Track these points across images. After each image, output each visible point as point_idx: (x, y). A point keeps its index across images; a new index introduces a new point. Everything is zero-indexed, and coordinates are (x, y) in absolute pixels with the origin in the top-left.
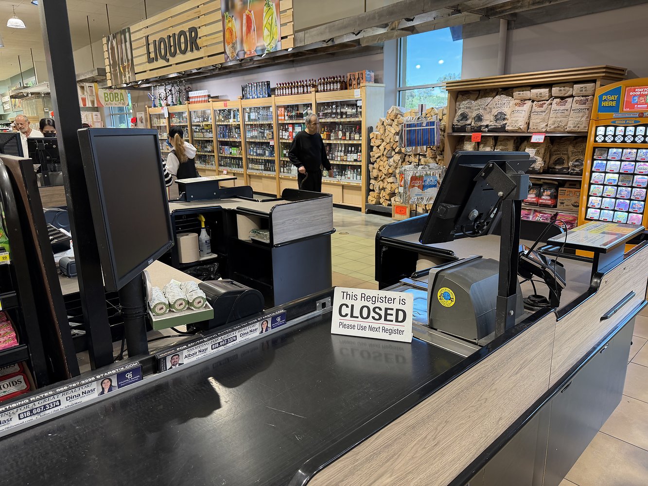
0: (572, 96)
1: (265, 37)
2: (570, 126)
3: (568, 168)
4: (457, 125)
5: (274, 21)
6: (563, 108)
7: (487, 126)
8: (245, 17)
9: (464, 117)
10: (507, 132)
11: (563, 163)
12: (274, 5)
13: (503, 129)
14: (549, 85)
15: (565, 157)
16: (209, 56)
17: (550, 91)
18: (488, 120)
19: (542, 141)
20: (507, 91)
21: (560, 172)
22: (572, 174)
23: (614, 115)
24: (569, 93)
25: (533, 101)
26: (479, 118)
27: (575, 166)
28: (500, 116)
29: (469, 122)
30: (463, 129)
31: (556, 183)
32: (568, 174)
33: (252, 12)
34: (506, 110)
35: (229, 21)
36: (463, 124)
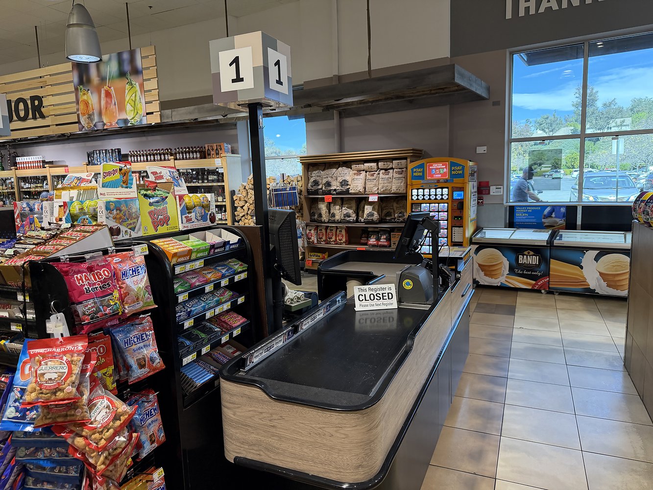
0: (392, 168)
1: (128, 111)
2: (394, 189)
3: (395, 219)
4: (311, 189)
5: (138, 98)
6: (387, 176)
7: (335, 190)
8: (103, 92)
9: (316, 183)
10: (351, 194)
11: (391, 215)
12: (137, 84)
13: (347, 192)
14: (376, 161)
15: (392, 211)
17: (378, 165)
18: (335, 186)
19: (376, 200)
20: (347, 164)
21: (390, 222)
22: (398, 222)
23: (422, 181)
24: (390, 166)
25: (366, 172)
26: (328, 184)
27: (400, 217)
28: (344, 183)
29: (320, 187)
30: (316, 192)
31: (389, 229)
32: (395, 222)
33: (112, 88)
34: (348, 178)
35: (84, 94)
36: (316, 189)
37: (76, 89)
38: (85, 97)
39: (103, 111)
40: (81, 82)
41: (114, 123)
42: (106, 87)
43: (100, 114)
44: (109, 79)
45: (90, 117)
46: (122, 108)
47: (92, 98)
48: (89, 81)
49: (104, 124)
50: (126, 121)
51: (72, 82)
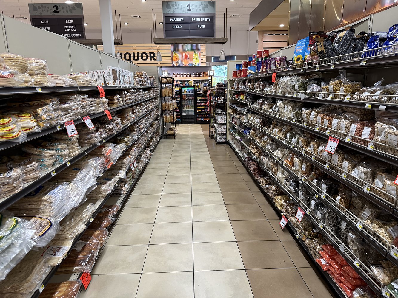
16: (161, 63)
37: (172, 53)
38: (176, 55)
39: (183, 60)
40: (175, 50)
41: (187, 65)
42: (185, 53)
43: (182, 61)
44: (187, 51)
45: (177, 62)
46: (191, 60)
47: (179, 56)
48: (178, 50)
49: (183, 65)
50: (192, 64)
51: (171, 50)
